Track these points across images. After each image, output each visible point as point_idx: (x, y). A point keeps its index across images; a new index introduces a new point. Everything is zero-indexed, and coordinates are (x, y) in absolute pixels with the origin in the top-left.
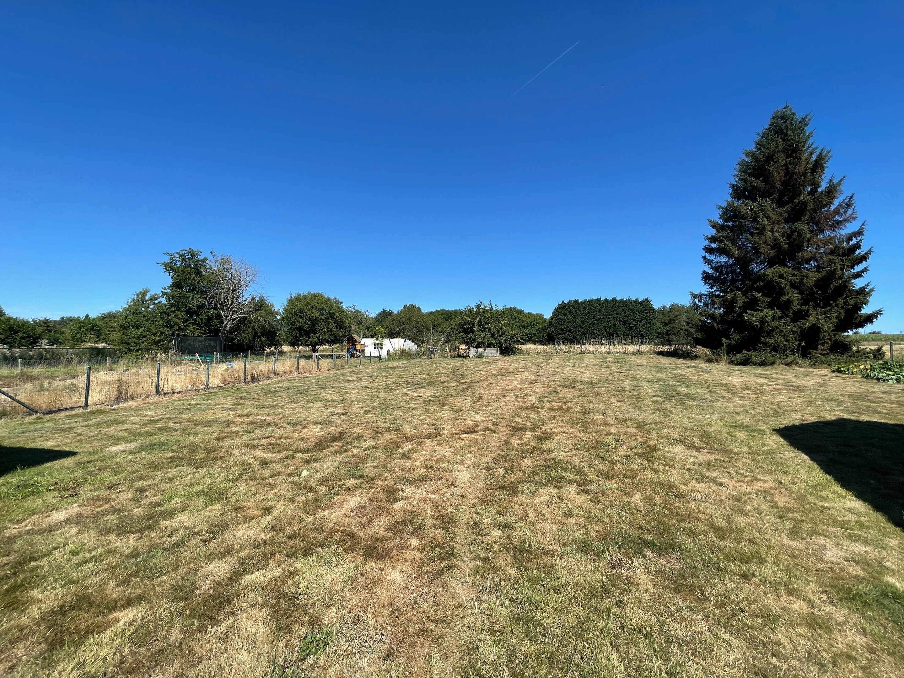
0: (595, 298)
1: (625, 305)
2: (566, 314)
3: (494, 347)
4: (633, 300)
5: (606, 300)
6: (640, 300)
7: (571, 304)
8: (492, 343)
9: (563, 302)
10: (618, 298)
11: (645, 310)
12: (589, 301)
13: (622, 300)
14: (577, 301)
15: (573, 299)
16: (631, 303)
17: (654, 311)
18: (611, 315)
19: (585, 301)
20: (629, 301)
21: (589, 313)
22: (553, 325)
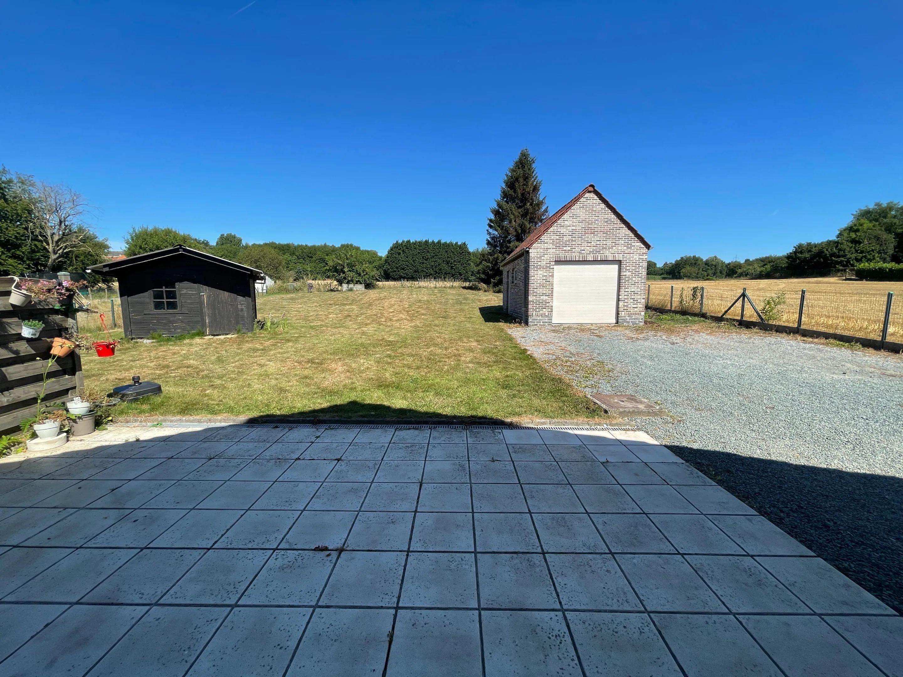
0: (424, 240)
1: (447, 246)
2: (400, 253)
3: (361, 283)
4: (454, 243)
5: (433, 242)
6: (459, 244)
7: (404, 244)
8: (359, 281)
9: (397, 242)
10: (443, 241)
11: (463, 253)
12: (419, 242)
13: (446, 243)
14: (408, 242)
15: (406, 240)
16: (452, 245)
17: (469, 253)
18: (437, 256)
19: (416, 242)
20: (451, 244)
21: (419, 253)
22: (389, 263)
